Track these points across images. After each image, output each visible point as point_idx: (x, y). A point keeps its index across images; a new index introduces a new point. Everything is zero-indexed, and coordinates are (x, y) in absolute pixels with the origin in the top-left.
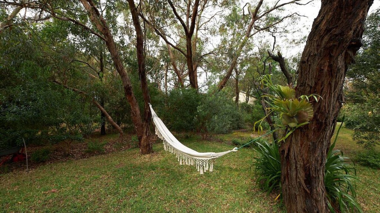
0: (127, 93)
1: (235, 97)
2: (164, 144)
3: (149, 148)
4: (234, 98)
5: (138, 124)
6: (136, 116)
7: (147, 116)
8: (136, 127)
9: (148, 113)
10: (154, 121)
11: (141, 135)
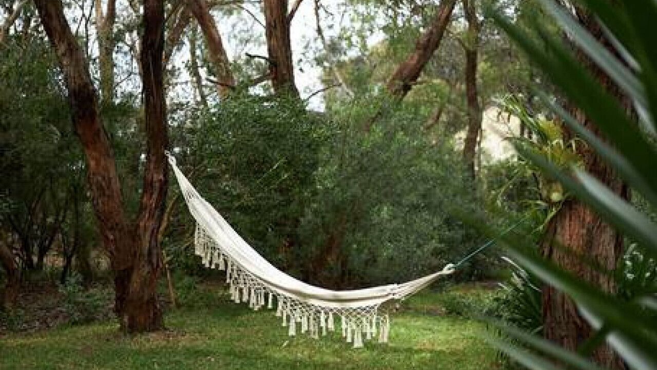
0: (81, 113)
1: (463, 134)
2: (229, 284)
3: (155, 314)
4: (457, 136)
5: (117, 224)
6: (109, 196)
7: (155, 196)
8: (111, 237)
9: (157, 185)
10: (191, 210)
11: (130, 264)
